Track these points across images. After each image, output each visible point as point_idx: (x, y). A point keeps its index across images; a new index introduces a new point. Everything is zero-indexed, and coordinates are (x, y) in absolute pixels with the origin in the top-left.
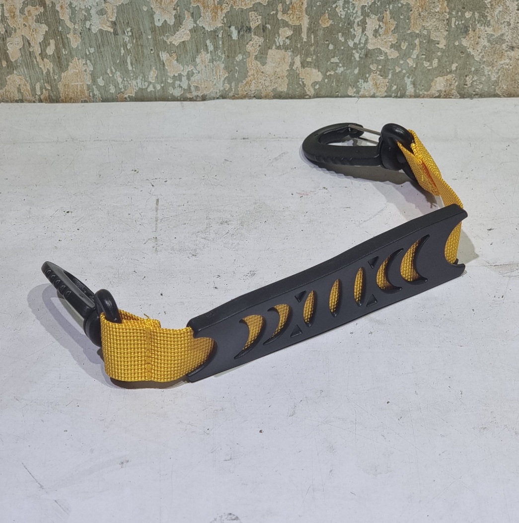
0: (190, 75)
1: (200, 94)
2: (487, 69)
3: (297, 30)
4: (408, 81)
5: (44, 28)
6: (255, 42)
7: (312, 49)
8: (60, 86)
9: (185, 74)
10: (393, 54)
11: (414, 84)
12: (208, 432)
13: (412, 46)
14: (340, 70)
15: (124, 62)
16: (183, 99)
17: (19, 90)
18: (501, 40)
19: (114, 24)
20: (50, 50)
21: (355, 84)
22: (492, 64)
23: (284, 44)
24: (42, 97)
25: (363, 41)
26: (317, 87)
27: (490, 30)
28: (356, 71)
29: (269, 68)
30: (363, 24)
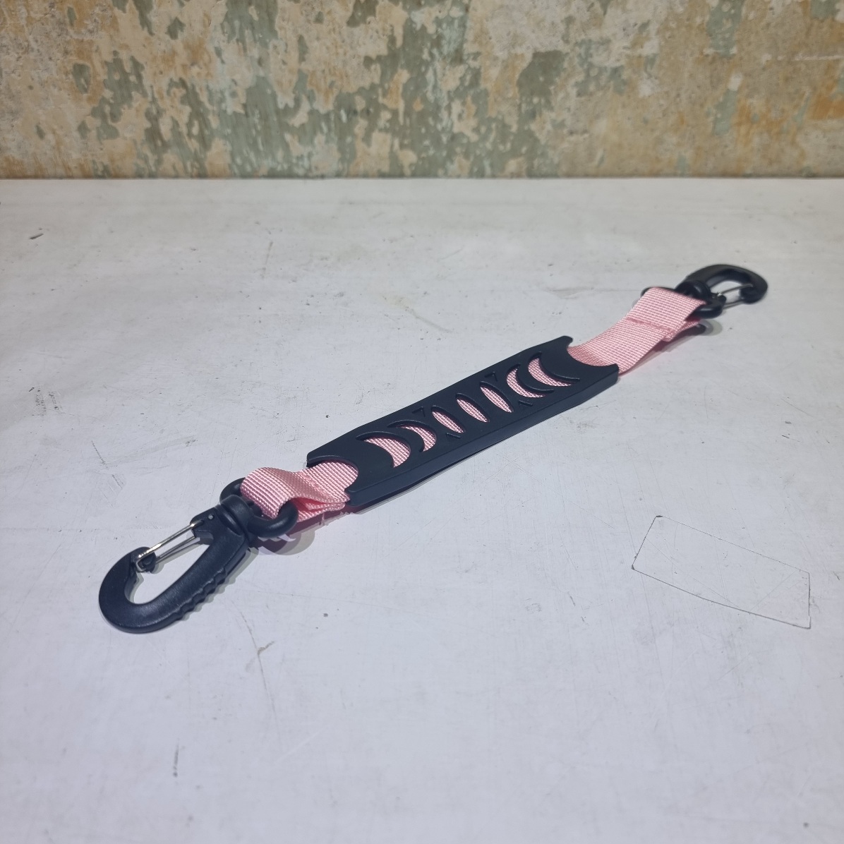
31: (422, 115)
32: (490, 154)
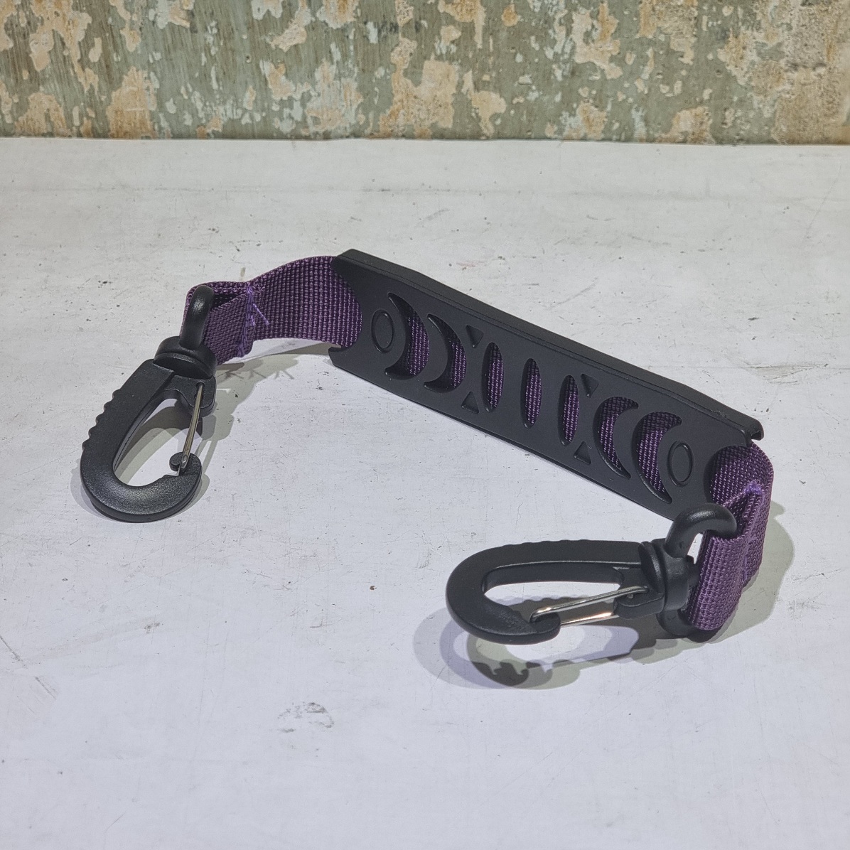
0: (305, 99)
1: (320, 129)
2: (757, 99)
3: (468, 29)
4: (637, 116)
5: (86, 19)
6: (405, 47)
7: (491, 61)
8: (110, 113)
9: (298, 96)
10: (614, 72)
11: (646, 120)
12: (289, 586)
13: (642, 59)
14: (533, 96)
15: (206, 76)
16: (295, 136)
17: (47, 117)
18: (777, 52)
19: (191, 14)
20: (95, 55)
21: (556, 120)
22: (764, 92)
23: (448, 52)
24: (82, 130)
25: (568, 50)
26: (498, 122)
27: (760, 37)
28: (558, 98)
29: (425, 90)
30: (568, 23)
31: (518, 33)
32: (643, 100)
